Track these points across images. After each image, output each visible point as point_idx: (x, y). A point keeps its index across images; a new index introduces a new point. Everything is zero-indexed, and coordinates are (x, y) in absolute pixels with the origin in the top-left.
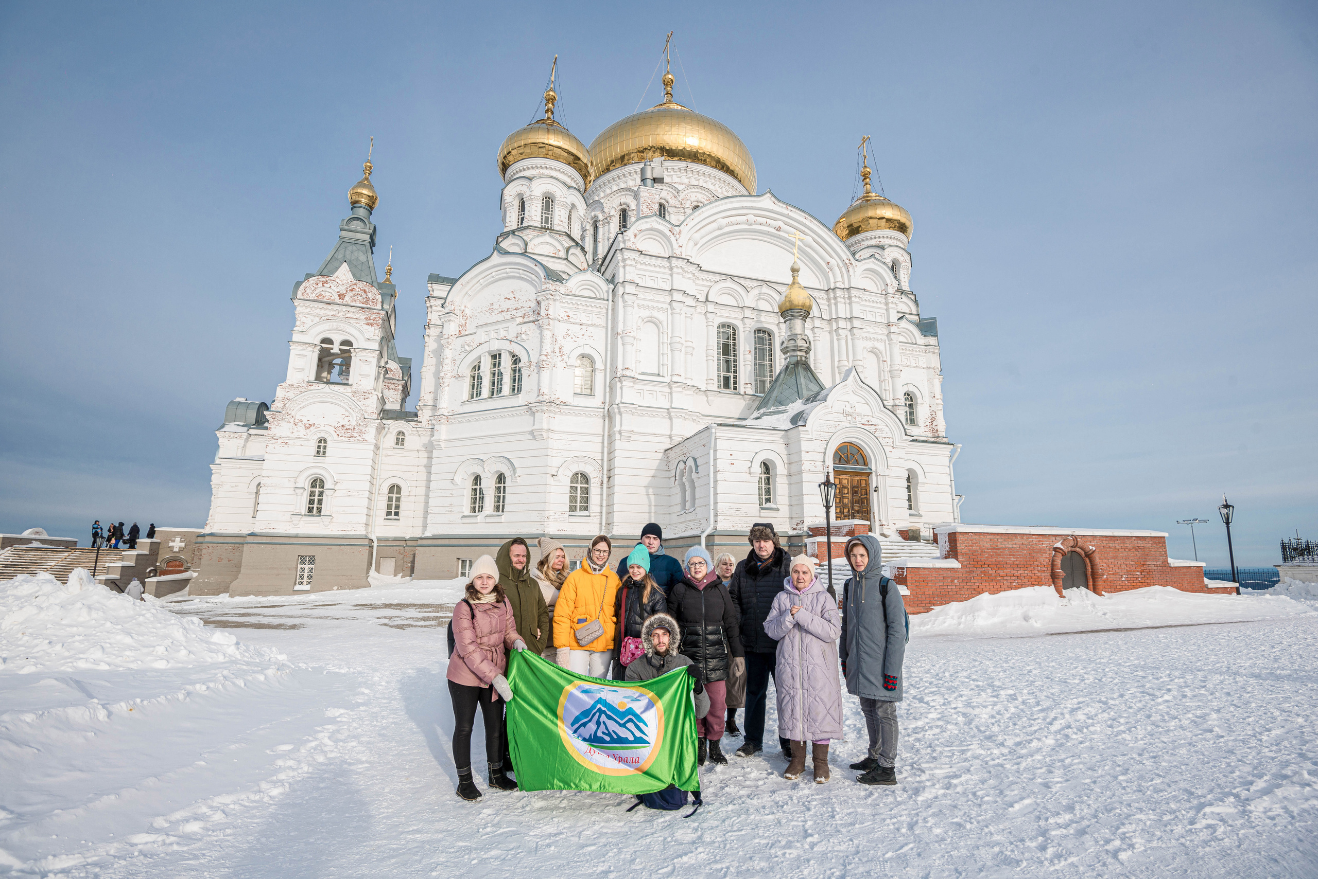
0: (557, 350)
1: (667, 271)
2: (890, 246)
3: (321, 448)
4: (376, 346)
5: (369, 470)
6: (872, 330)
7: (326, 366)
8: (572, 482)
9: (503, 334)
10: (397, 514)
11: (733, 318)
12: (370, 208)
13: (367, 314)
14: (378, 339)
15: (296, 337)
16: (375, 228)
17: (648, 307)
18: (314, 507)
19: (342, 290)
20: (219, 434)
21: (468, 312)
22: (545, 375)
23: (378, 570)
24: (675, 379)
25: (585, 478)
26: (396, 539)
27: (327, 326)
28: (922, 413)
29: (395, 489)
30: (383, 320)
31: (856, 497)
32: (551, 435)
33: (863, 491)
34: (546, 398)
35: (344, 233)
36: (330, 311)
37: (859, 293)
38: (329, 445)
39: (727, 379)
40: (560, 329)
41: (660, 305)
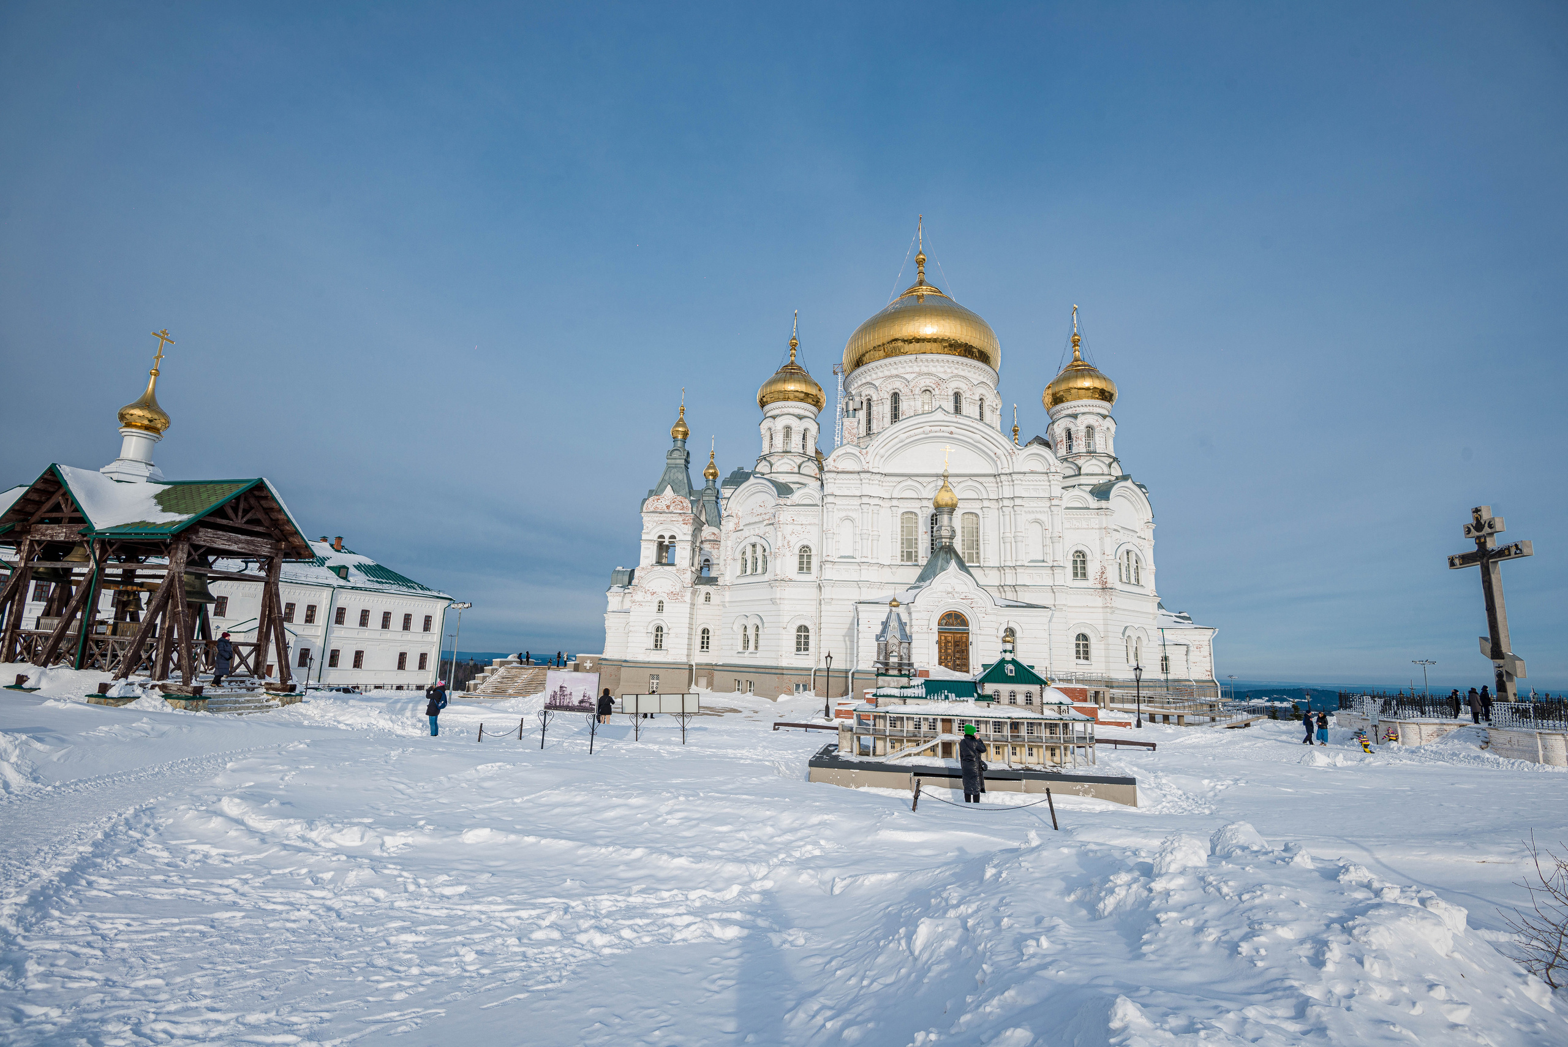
0: (786, 544)
1: (859, 482)
2: (1083, 414)
3: (660, 608)
4: (689, 538)
5: (687, 620)
6: (1035, 505)
7: (665, 548)
8: (798, 631)
9: (757, 532)
10: (707, 648)
11: (914, 506)
12: (684, 441)
13: (683, 517)
14: (690, 532)
15: (644, 537)
16: (688, 453)
17: (845, 510)
18: (658, 645)
19: (668, 503)
20: (608, 594)
21: (740, 514)
22: (779, 561)
23: (696, 684)
24: (864, 560)
25: (806, 629)
26: (707, 665)
27: (661, 527)
28: (1092, 568)
29: (705, 631)
30: (694, 519)
31: (958, 648)
32: (782, 601)
33: (964, 645)
34: (778, 578)
35: (669, 461)
36: (663, 517)
37: (1021, 476)
38: (665, 604)
39: (909, 554)
40: (788, 529)
41: (853, 507)
